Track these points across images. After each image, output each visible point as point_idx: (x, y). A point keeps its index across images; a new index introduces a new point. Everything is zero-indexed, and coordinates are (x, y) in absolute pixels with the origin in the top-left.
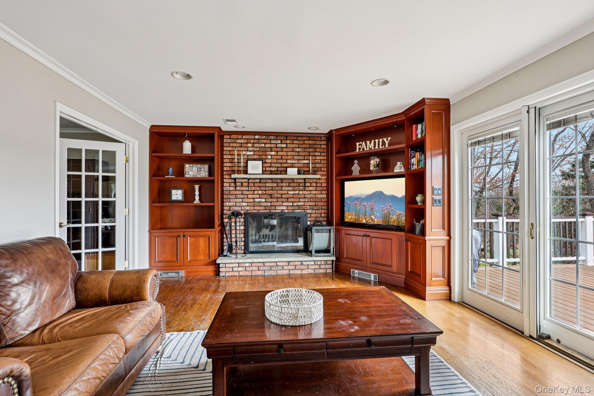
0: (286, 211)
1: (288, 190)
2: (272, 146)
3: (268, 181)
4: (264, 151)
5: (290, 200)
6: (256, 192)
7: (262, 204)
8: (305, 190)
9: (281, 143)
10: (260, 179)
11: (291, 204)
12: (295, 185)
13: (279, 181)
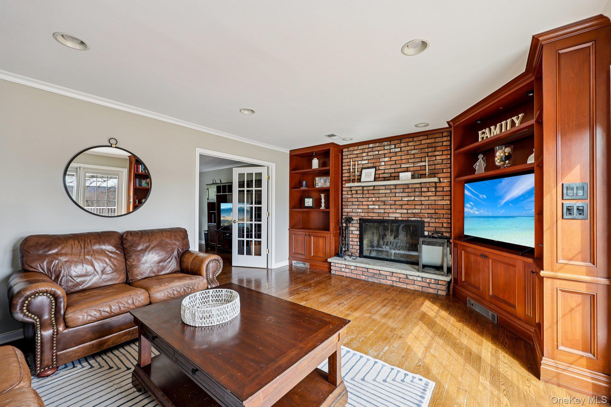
0: (400, 219)
1: (402, 197)
2: (386, 152)
3: (381, 188)
4: (378, 158)
5: (404, 207)
6: (370, 199)
7: (375, 211)
8: (421, 196)
9: (395, 148)
10: (374, 186)
11: (405, 211)
12: (410, 190)
13: (392, 187)
